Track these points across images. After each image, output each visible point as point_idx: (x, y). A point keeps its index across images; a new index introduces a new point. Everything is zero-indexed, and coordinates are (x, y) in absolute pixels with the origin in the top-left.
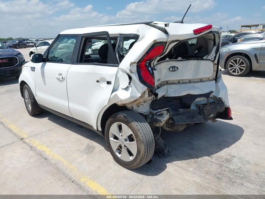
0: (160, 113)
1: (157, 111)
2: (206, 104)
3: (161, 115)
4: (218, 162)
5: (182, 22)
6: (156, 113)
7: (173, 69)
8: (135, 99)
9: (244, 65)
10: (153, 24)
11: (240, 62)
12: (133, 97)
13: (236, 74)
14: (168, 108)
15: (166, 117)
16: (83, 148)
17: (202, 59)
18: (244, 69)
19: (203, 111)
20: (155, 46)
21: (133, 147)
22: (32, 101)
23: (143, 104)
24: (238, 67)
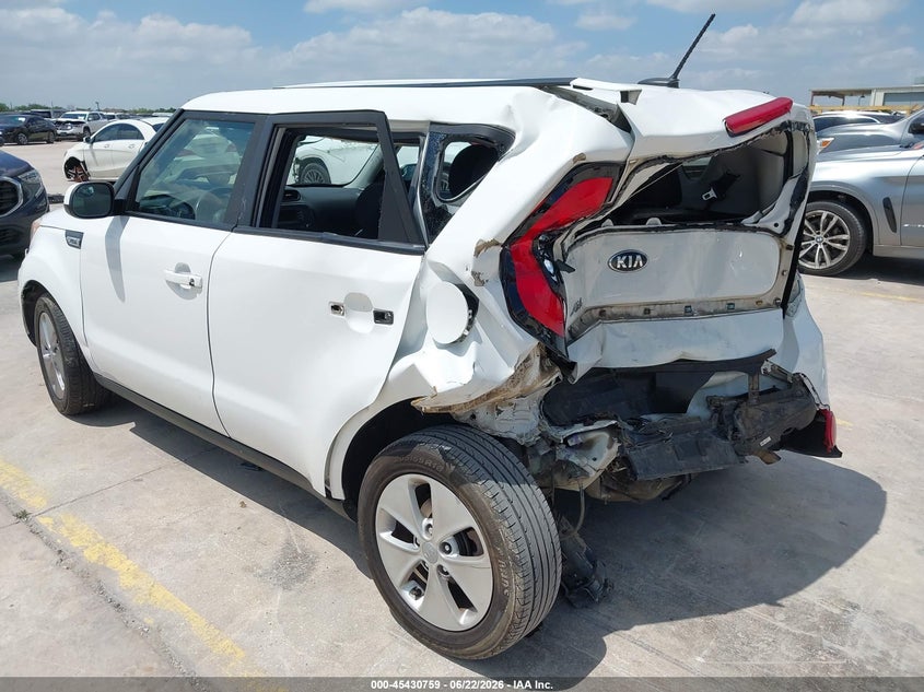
0: (580, 439)
1: (568, 432)
2: (745, 397)
3: (586, 447)
4: (798, 632)
5: (674, 84)
6: (565, 440)
7: (626, 262)
8: (489, 390)
9: (845, 237)
10: (570, 88)
11: (832, 223)
12: (484, 380)
13: (816, 266)
14: (614, 422)
15: (604, 455)
16: (267, 557)
17: (738, 226)
18: (846, 248)
19: (733, 423)
20: (578, 178)
21: (477, 576)
22: (69, 360)
23: (514, 401)
24: (824, 244)
